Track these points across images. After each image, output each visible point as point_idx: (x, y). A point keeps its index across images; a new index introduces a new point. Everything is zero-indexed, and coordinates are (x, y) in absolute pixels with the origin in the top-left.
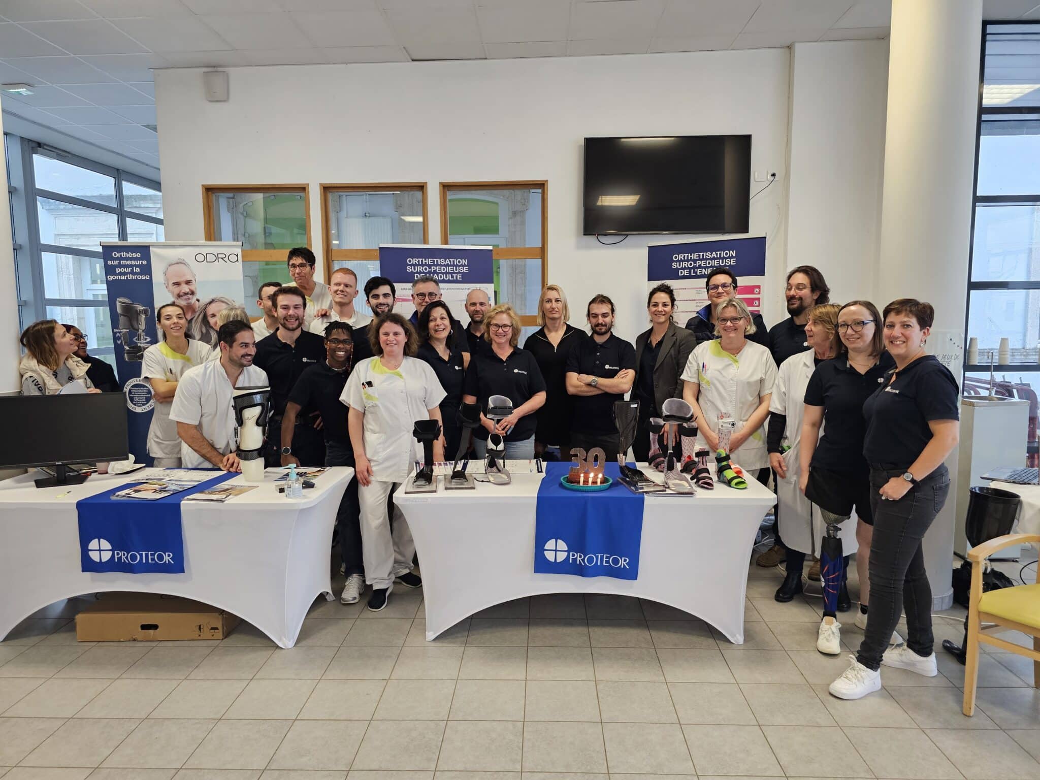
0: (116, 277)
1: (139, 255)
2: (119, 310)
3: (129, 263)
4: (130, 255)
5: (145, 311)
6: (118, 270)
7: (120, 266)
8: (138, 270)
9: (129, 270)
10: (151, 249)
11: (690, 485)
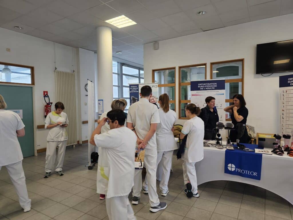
0: (132, 92)
1: (136, 87)
2: (132, 99)
3: (134, 88)
4: (135, 87)
5: (137, 99)
6: (132, 90)
7: (132, 89)
8: (136, 90)
9: (134, 90)
10: (139, 85)
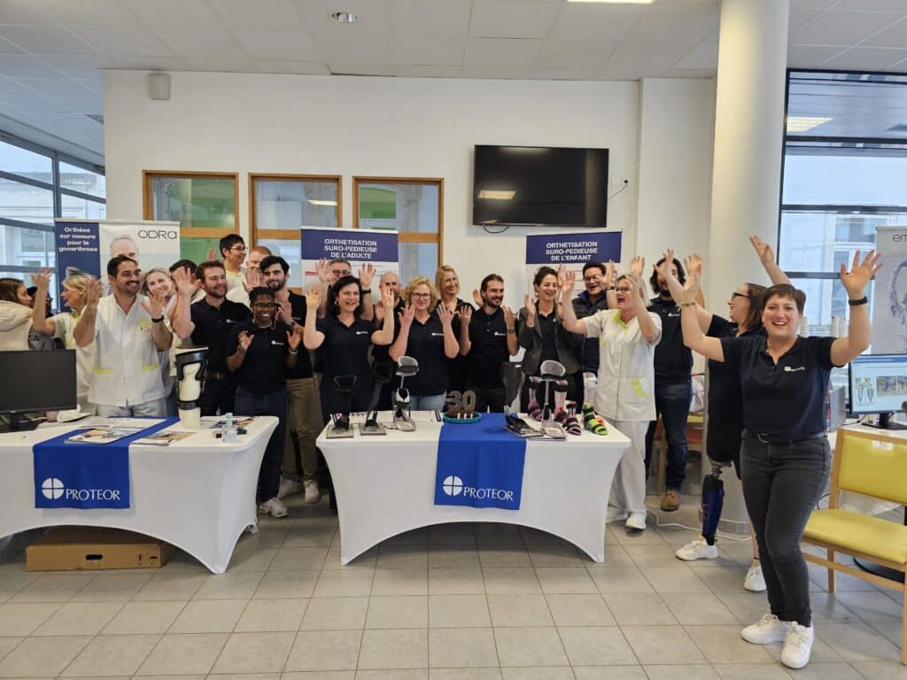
0: (66, 249)
1: (88, 230)
3: (79, 237)
4: (81, 230)
6: (69, 243)
7: (70, 239)
8: (87, 243)
9: (79, 243)
10: (100, 225)
11: (562, 431)
